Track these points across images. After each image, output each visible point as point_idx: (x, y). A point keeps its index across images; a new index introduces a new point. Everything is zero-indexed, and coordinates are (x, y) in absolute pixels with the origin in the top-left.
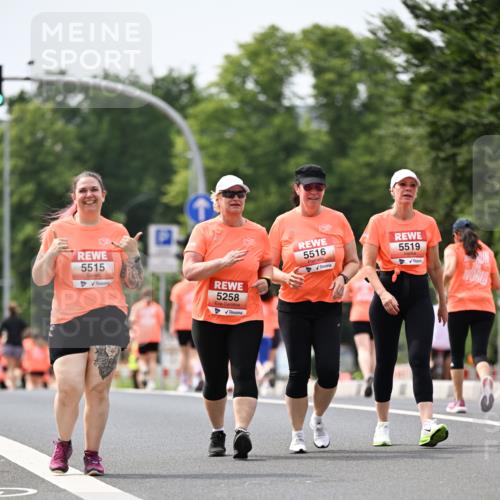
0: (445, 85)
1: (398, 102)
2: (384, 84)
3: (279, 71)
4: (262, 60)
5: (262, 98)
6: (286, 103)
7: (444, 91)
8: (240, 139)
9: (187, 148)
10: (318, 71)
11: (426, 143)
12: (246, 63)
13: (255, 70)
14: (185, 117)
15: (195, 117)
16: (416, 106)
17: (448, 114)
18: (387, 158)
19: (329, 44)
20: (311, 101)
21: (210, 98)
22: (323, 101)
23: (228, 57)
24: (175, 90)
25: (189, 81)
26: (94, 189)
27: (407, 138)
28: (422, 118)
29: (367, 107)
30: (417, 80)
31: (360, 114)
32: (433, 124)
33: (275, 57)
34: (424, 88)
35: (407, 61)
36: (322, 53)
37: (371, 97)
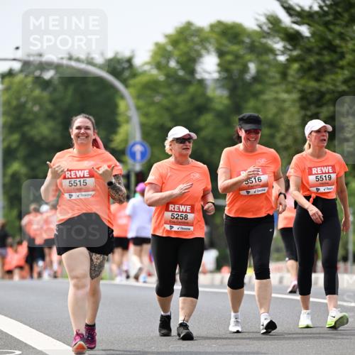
0: (311, 63)
1: (278, 76)
2: (268, 63)
3: (193, 54)
4: (182, 46)
5: (181, 73)
6: (198, 76)
7: (310, 68)
8: (165, 102)
9: (128, 108)
10: (221, 54)
11: (297, 105)
12: (169, 48)
13: (176, 53)
14: (127, 86)
15: (134, 86)
16: (290, 79)
17: (313, 84)
18: (270, 116)
19: (229, 34)
20: (216, 75)
21: (144, 72)
22: (224, 75)
23: (157, 44)
24: (119, 67)
25: (129, 61)
26: (87, 128)
27: (284, 101)
28: (295, 87)
29: (256, 79)
30: (291, 60)
31: (250, 84)
32: (302, 91)
33: (190, 44)
34: (296, 66)
35: (284, 47)
36: (224, 41)
37: (258, 72)
